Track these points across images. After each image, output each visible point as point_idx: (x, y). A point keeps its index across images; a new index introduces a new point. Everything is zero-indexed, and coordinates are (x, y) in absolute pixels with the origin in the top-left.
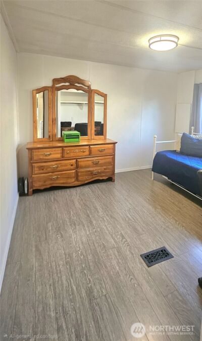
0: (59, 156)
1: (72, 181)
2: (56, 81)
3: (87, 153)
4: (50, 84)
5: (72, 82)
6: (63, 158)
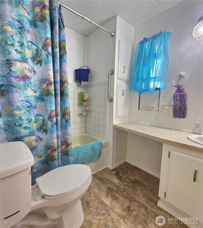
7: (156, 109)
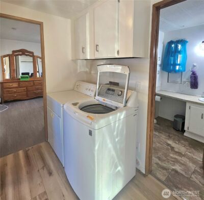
0: (17, 86)
1: (25, 97)
2: (14, 52)
3: (33, 84)
4: (11, 53)
5: (23, 52)
6: (19, 86)
7: (180, 82)
